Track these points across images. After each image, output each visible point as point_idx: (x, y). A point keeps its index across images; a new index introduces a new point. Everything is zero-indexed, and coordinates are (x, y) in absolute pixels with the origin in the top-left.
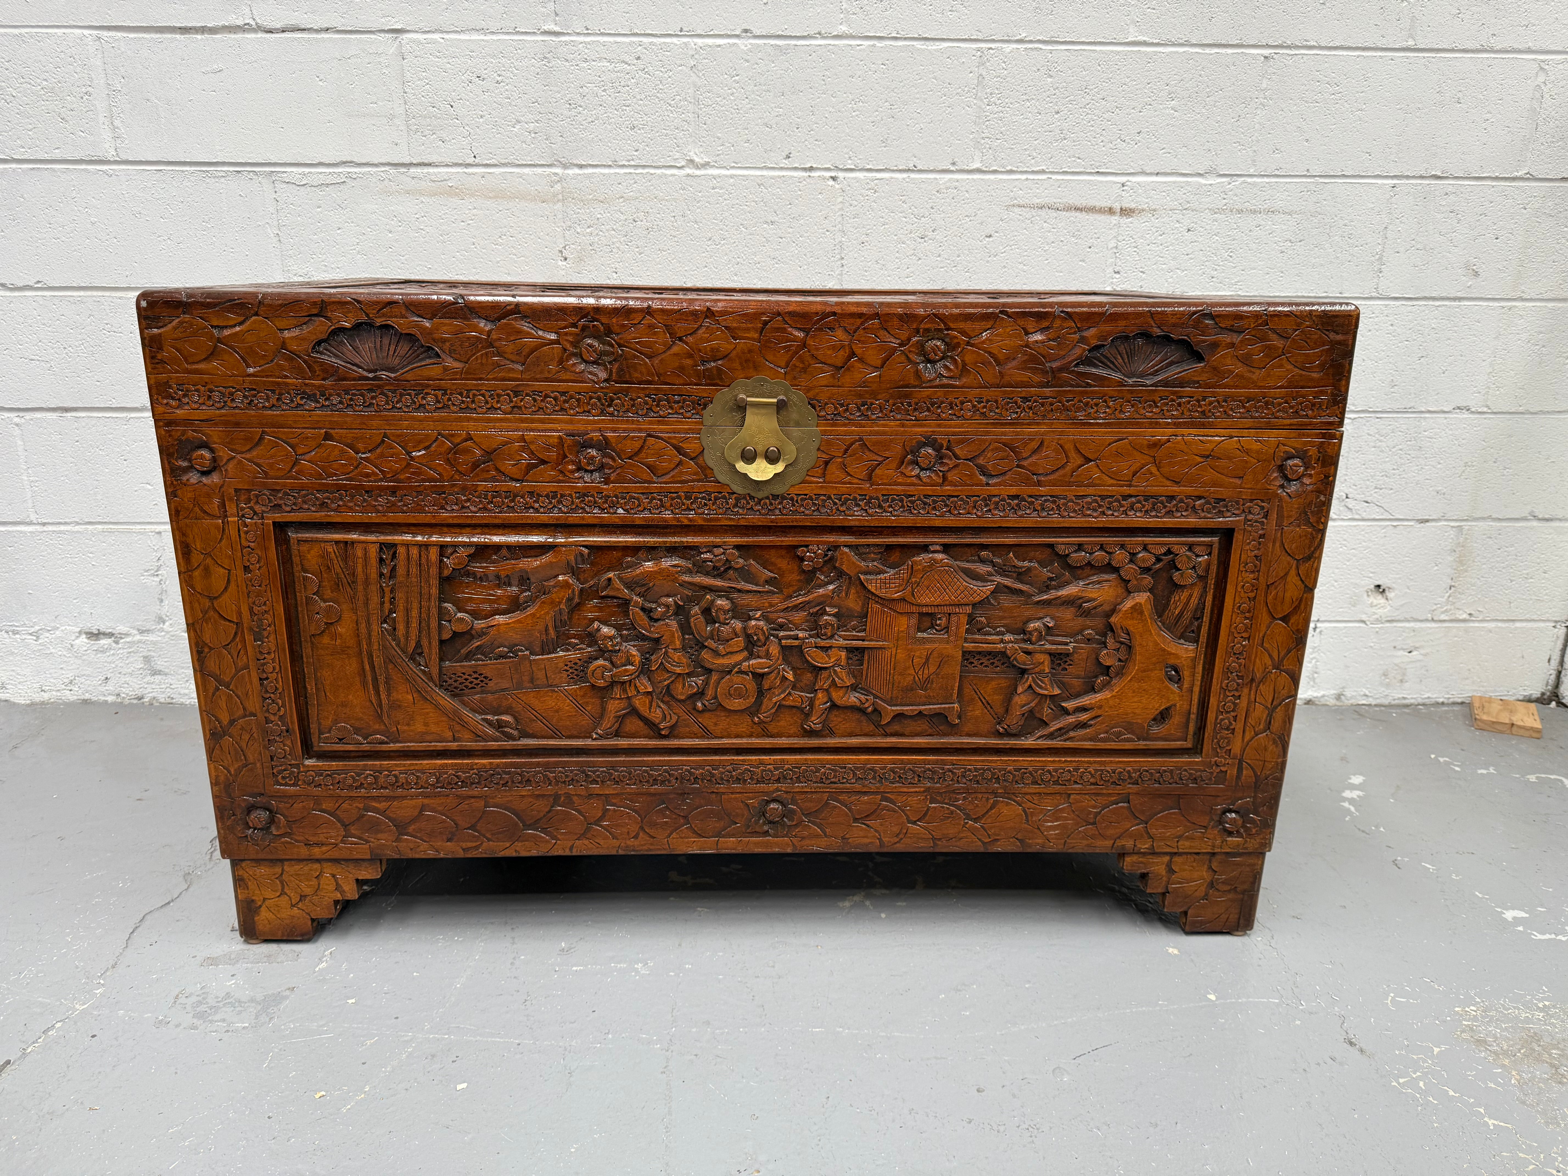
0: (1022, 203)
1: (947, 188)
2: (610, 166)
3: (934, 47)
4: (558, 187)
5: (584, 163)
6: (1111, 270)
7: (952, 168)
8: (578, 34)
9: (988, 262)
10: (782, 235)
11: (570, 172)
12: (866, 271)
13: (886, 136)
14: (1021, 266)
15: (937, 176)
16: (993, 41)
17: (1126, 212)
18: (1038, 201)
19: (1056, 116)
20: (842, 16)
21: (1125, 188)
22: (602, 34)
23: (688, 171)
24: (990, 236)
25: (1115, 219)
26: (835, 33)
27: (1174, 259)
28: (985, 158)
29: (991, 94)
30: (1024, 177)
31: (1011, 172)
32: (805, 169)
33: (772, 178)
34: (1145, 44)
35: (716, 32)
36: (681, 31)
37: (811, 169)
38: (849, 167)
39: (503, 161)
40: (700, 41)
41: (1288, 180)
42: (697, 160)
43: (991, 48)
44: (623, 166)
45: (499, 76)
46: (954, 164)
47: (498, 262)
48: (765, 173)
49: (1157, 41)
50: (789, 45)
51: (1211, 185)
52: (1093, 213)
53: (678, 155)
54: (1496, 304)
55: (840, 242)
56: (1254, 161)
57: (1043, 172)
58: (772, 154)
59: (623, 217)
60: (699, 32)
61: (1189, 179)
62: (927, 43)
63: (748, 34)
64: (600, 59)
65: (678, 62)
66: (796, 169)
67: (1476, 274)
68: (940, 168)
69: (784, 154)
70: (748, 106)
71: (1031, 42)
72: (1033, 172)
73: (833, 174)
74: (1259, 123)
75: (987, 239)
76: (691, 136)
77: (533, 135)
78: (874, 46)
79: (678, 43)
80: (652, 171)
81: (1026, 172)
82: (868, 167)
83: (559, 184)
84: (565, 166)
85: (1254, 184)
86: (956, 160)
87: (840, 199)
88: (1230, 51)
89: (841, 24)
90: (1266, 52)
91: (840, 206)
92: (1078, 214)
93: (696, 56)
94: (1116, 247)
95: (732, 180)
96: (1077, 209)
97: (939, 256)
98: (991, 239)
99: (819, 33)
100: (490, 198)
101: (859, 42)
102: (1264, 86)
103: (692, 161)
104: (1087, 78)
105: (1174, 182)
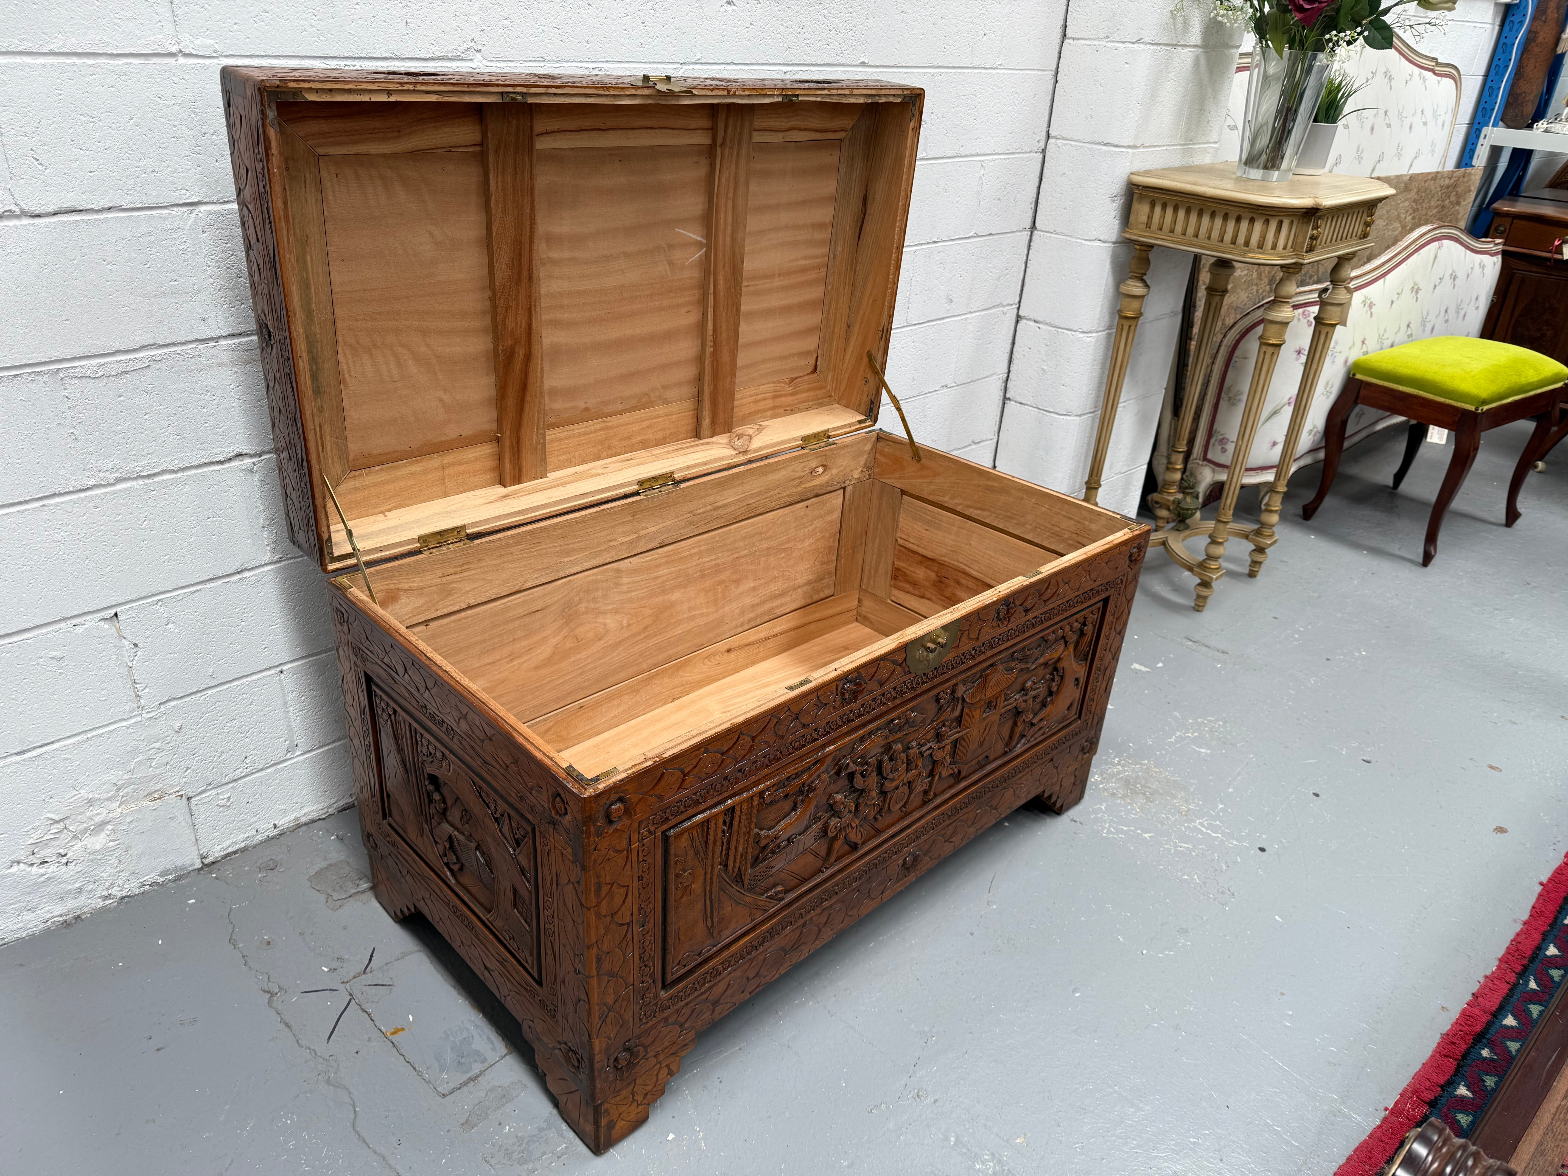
54: (959, 318)
67: (951, 301)
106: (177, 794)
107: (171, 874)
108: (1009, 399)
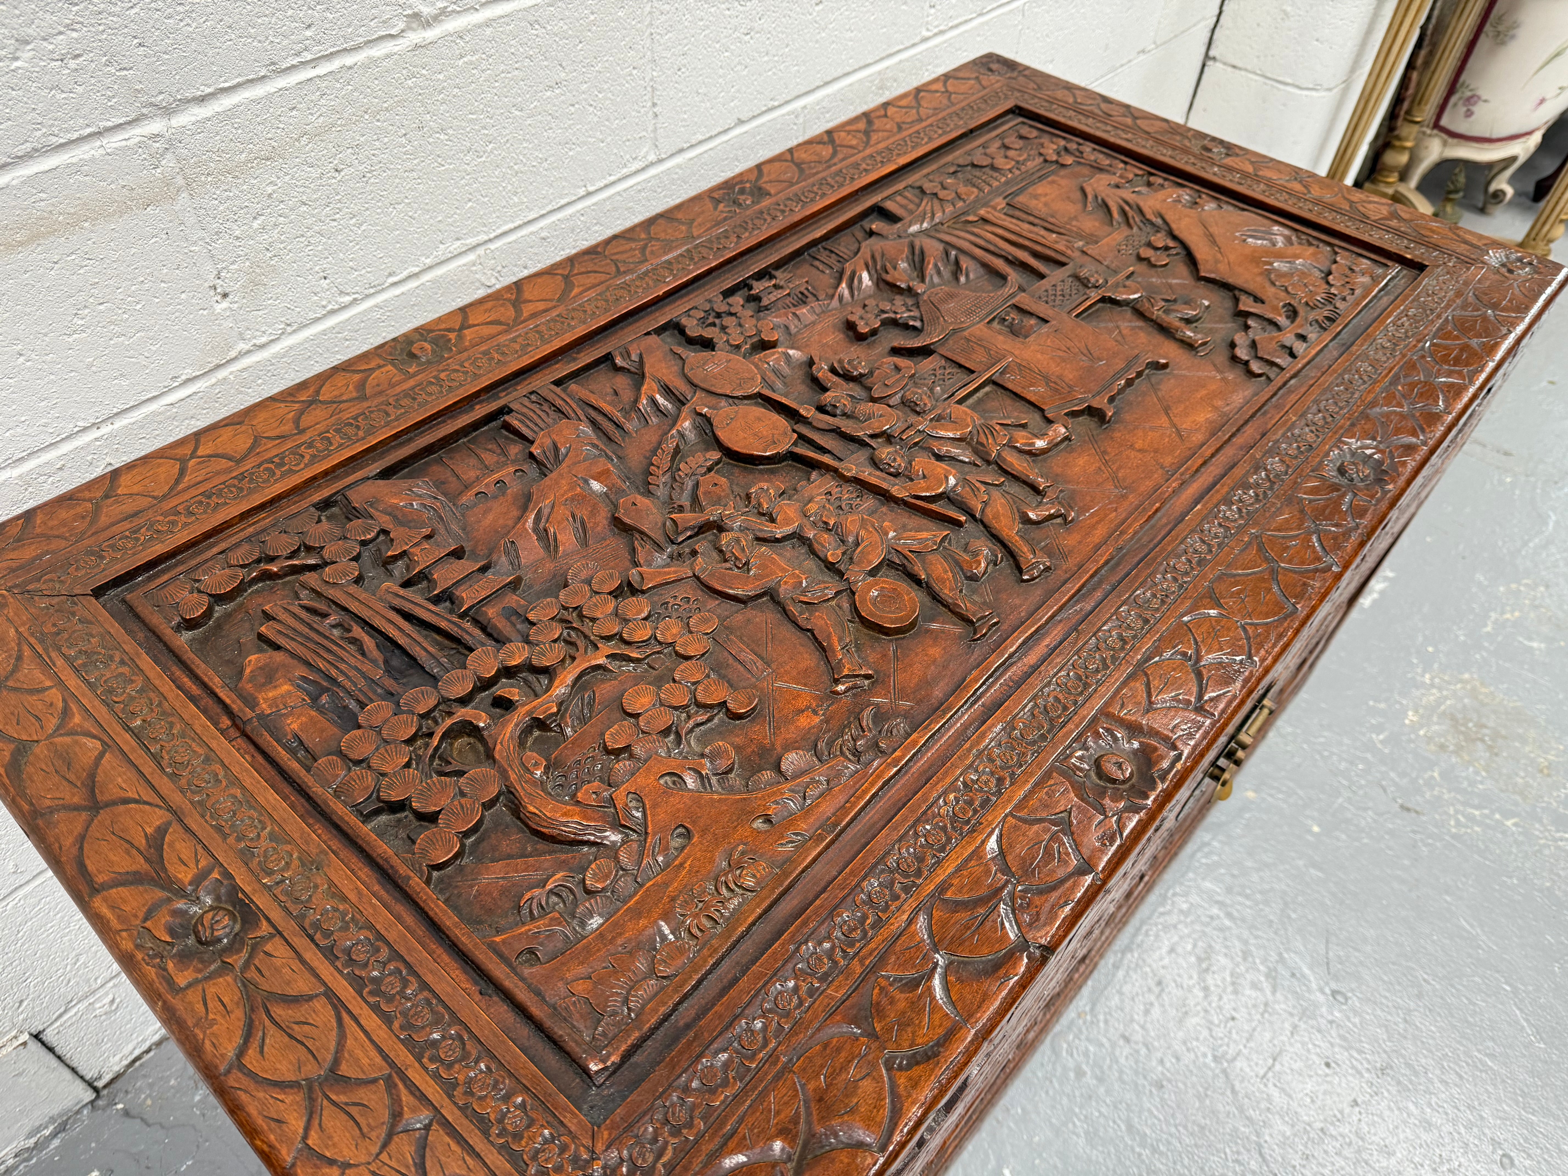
2: (264, 77)
4: (169, 161)
5: (209, 90)
11: (182, 120)
23: (413, 37)
39: (21, 150)
42: (422, 9)
44: (291, 68)
47: (91, 365)
53: (388, 11)
59: (315, 173)
77: (73, 64)
80: (349, 60)
83: (169, 156)
84: (168, 111)
95: (489, 31)
100: (21, 244)
103: (416, 16)
106: (16, 1043)
107: (46, 1127)
108: (1214, 59)
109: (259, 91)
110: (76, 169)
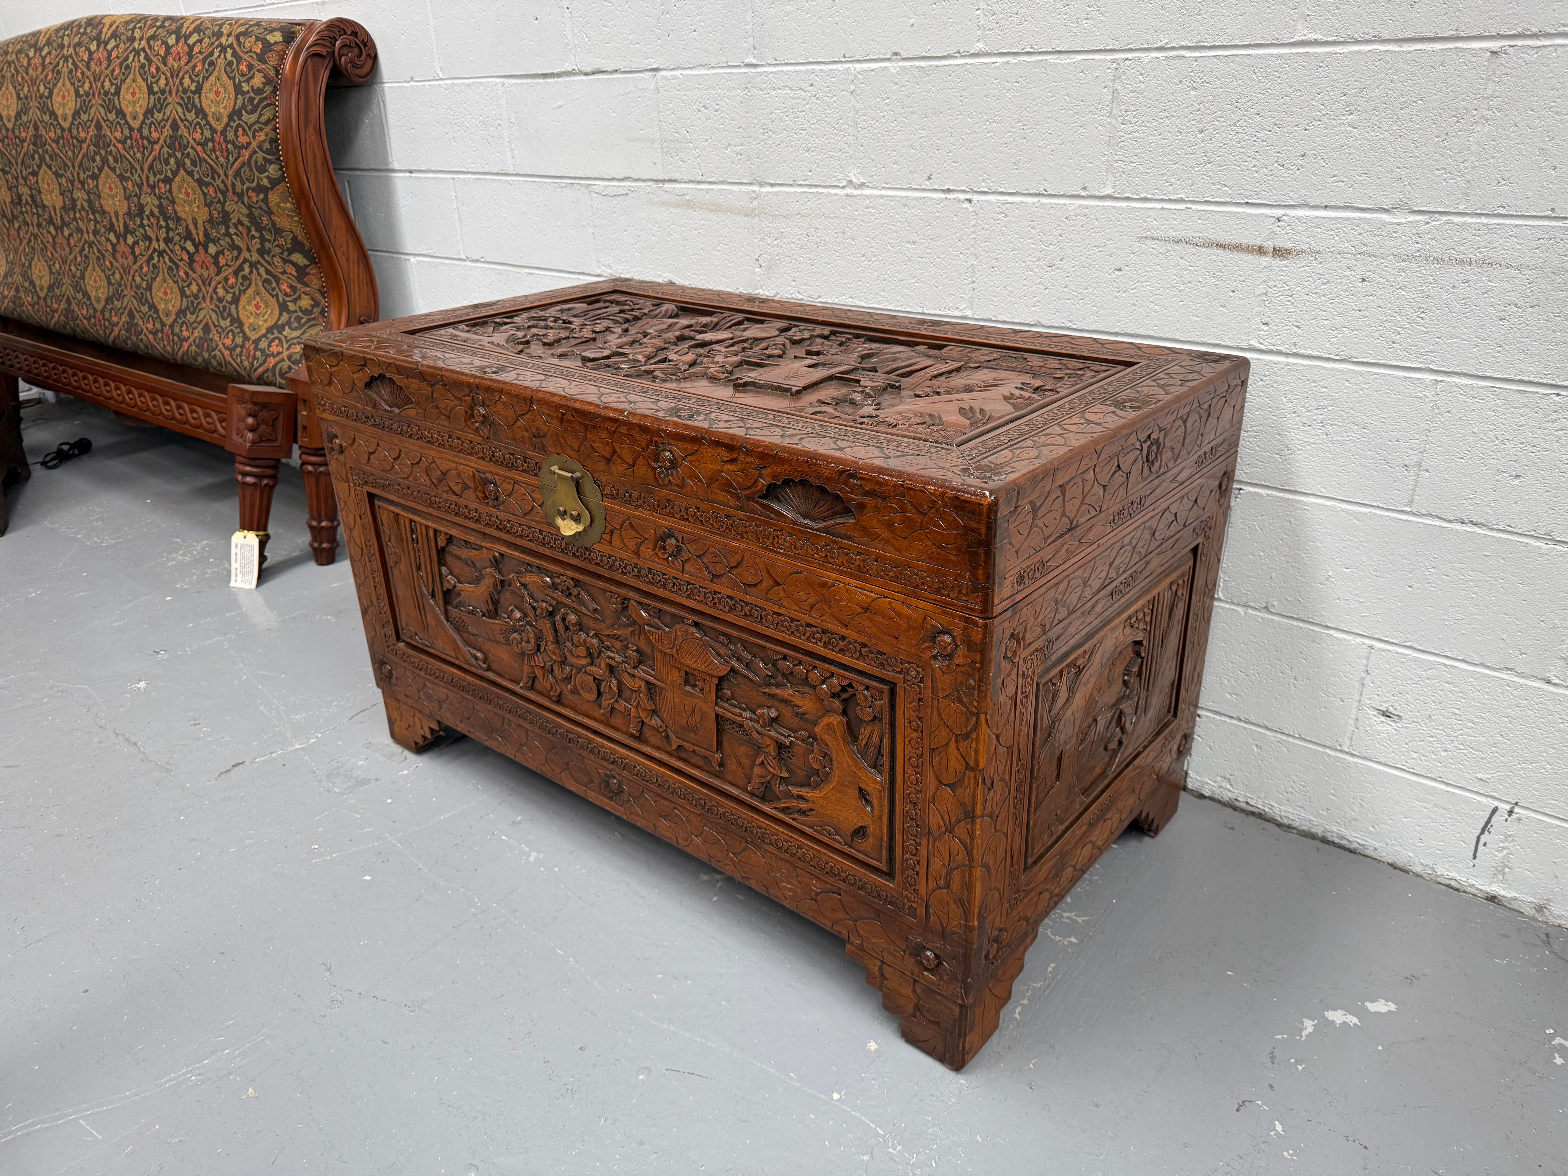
0: (1155, 235)
1: (1076, 215)
2: (791, 185)
3: (1068, 61)
4: (755, 203)
6: (1258, 320)
7: (1083, 194)
8: (769, 65)
9: (1116, 297)
10: (922, 255)
11: (764, 189)
12: (995, 296)
13: (1018, 158)
14: (1152, 306)
15: (1067, 201)
16: (1131, 50)
17: (1279, 253)
18: (1174, 234)
19: (1200, 136)
20: (979, 32)
21: (1281, 223)
22: (786, 64)
23: (848, 191)
24: (1120, 270)
25: (1265, 260)
26: (972, 52)
27: (1341, 314)
28: (1117, 183)
29: (1126, 111)
30: (1158, 206)
31: (1145, 199)
32: (943, 191)
33: (915, 199)
34: (1316, 43)
35: (872, 57)
36: (844, 57)
37: (949, 191)
38: (982, 189)
39: (720, 179)
40: (858, 66)
41: (1520, 222)
42: (855, 180)
43: (1127, 59)
44: (800, 185)
45: (717, 105)
46: (1085, 189)
48: (910, 194)
49: (1333, 38)
50: (931, 66)
51: (1398, 224)
52: (1238, 251)
53: (841, 176)
55: (972, 265)
56: (1467, 194)
57: (1181, 201)
58: (916, 175)
60: (858, 57)
61: (1368, 216)
62: (1062, 57)
63: (898, 57)
64: (785, 87)
65: (841, 87)
66: (935, 190)
68: (1070, 193)
69: (926, 176)
70: (897, 128)
71: (1173, 48)
72: (1170, 200)
73: (968, 196)
74: (1478, 143)
75: (1117, 273)
76: (851, 158)
77: (739, 157)
78: (1007, 63)
79: (841, 69)
80: (821, 190)
81: (1162, 200)
82: (1001, 190)
83: (756, 200)
84: (762, 184)
85: (1465, 226)
86: (1087, 184)
87: (973, 223)
88: (1438, 46)
89: (978, 41)
90: (1494, 45)
91: (973, 229)
92: (1220, 251)
93: (855, 81)
94: (1266, 294)
95: (882, 201)
96: (1220, 246)
97: (1066, 287)
98: (1121, 273)
99: (958, 52)
100: (712, 211)
101: (994, 59)
102: (1489, 92)
103: (850, 182)
104: (1239, 90)
105: (1347, 219)
109: (788, 189)
110: (731, 192)
